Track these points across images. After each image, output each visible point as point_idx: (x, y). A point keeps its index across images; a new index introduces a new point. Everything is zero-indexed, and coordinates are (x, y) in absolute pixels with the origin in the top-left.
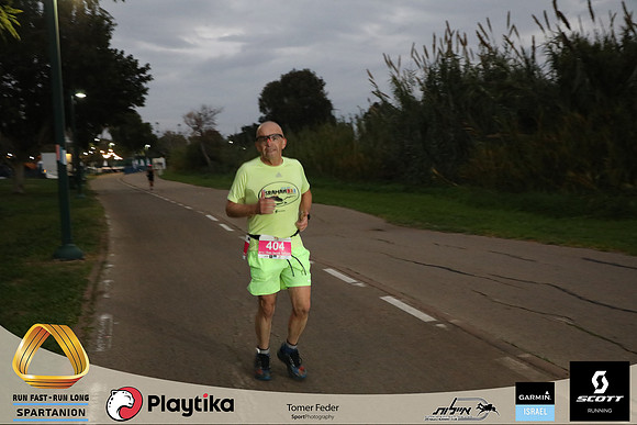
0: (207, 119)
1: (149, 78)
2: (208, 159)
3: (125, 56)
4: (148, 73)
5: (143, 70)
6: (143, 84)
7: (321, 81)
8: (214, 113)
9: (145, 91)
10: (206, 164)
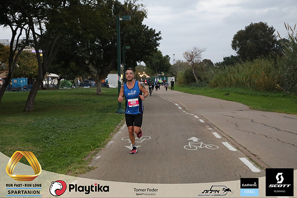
0: (197, 55)
1: (160, 38)
2: (196, 78)
3: (149, 29)
4: (160, 36)
5: (157, 35)
6: (158, 41)
7: (272, 28)
8: (201, 51)
9: (158, 45)
10: (195, 81)
